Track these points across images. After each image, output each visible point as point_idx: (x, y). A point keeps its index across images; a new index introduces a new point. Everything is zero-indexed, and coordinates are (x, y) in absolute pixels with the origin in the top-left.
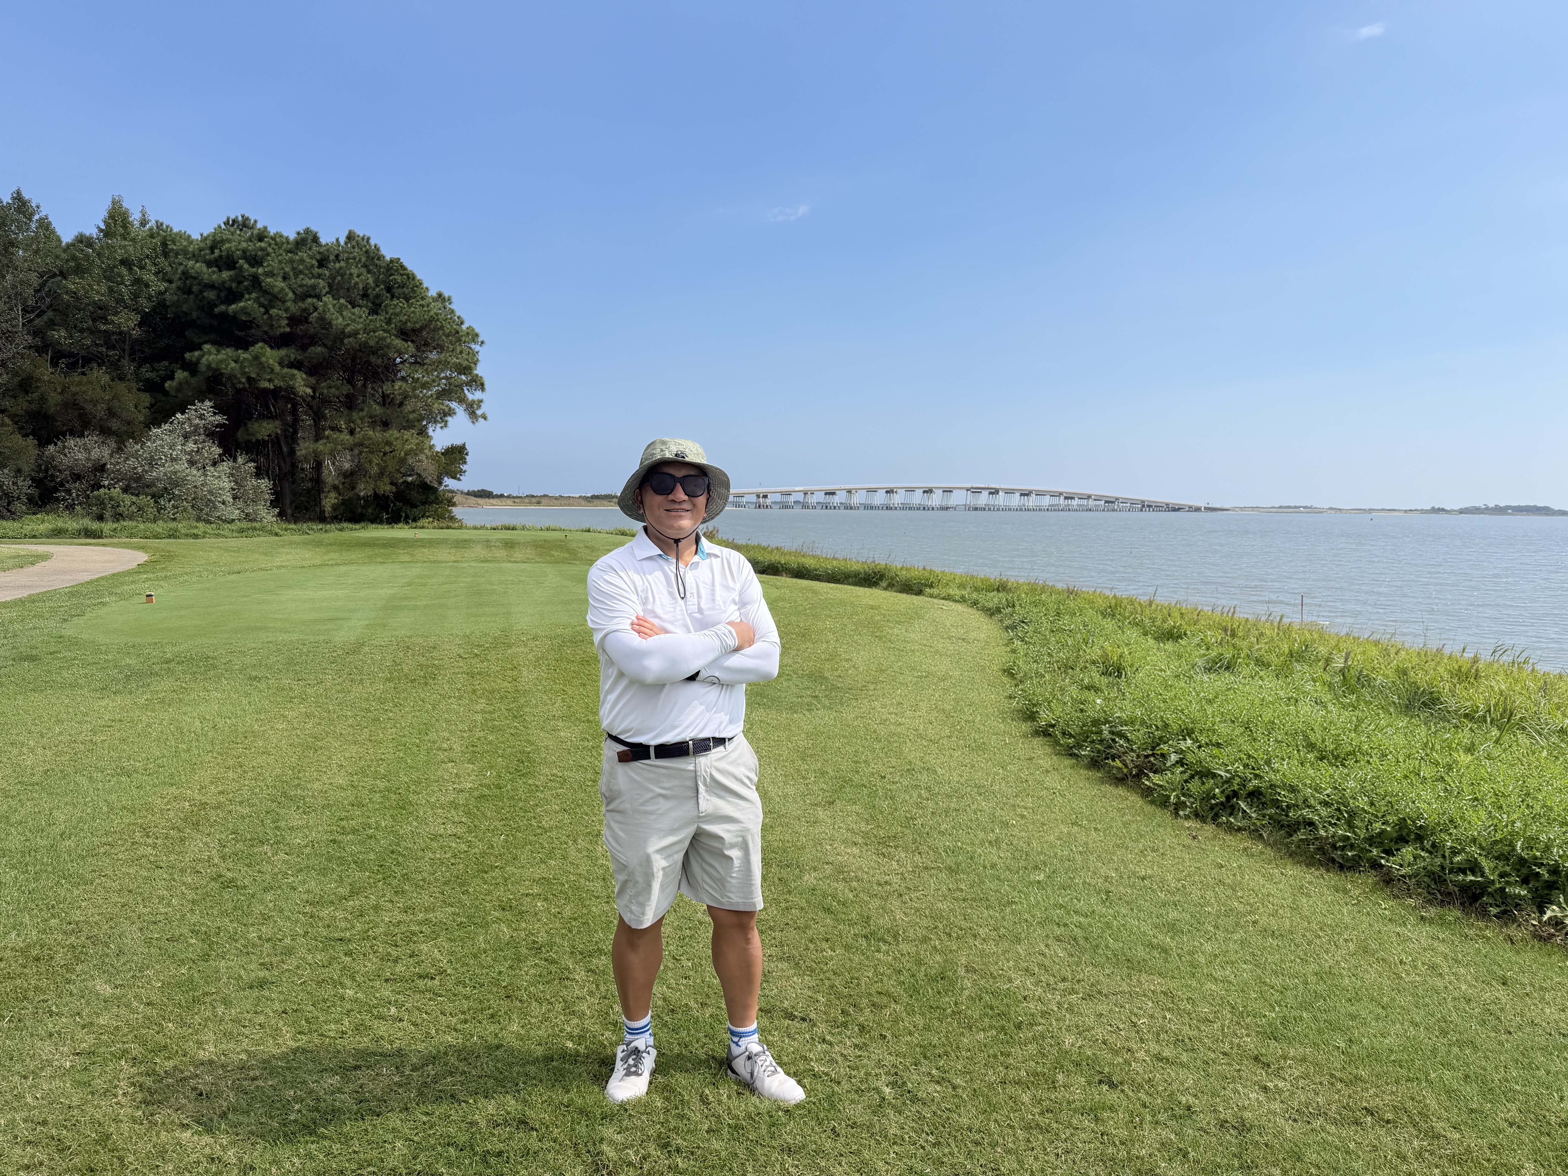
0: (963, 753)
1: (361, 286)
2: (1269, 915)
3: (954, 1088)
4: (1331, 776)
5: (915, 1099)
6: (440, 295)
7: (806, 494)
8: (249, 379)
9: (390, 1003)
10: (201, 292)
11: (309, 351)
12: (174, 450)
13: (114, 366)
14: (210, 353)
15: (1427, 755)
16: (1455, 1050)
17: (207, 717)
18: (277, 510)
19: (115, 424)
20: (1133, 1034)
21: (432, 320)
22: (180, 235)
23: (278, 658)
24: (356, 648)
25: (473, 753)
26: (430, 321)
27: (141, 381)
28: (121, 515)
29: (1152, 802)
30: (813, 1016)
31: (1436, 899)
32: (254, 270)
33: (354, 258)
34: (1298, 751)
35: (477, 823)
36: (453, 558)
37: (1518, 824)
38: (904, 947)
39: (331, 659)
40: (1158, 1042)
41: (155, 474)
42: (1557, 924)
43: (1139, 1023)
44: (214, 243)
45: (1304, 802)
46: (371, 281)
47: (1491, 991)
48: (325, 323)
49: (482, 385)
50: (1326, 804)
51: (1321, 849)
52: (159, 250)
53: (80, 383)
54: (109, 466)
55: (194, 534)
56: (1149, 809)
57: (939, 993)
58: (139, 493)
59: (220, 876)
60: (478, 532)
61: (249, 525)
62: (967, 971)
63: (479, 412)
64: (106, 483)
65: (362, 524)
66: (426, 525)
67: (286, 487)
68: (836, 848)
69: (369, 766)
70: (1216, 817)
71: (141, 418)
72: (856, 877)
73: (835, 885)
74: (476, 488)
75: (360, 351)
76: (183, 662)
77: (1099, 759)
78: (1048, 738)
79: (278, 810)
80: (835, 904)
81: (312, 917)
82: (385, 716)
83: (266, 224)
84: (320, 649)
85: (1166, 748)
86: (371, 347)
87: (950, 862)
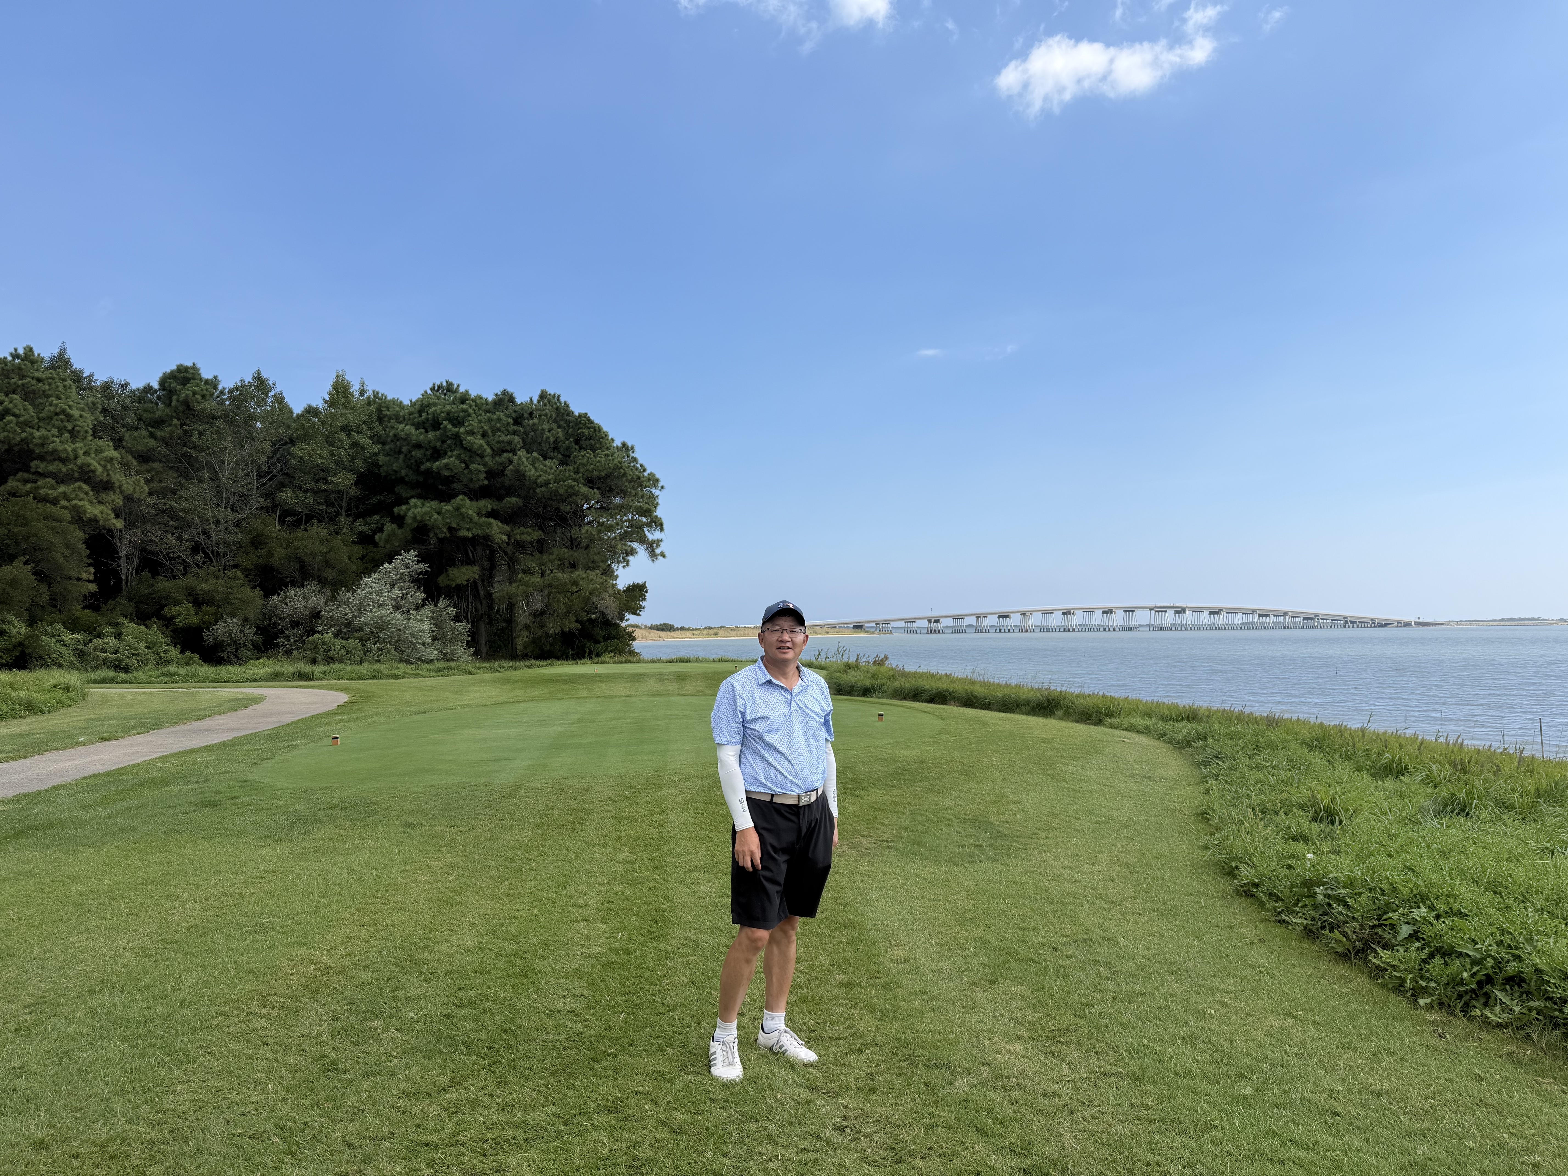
0: (1150, 919)
1: (552, 440)
6: (624, 445)
7: (978, 617)
8: (450, 529)
10: (410, 451)
11: (505, 501)
12: (380, 597)
13: (332, 521)
14: (416, 506)
17: (356, 868)
18: (472, 650)
19: (330, 574)
21: (616, 468)
22: (394, 402)
23: (436, 803)
24: (512, 792)
25: (607, 911)
26: (614, 469)
27: (354, 534)
28: (332, 658)
29: (1384, 986)
32: (457, 429)
33: (546, 415)
36: (627, 693)
39: (487, 803)
41: (363, 619)
44: (422, 406)
46: (560, 434)
48: (520, 476)
49: (661, 525)
52: (375, 416)
53: (302, 539)
54: (323, 613)
55: (395, 675)
58: (348, 637)
60: (653, 665)
61: (447, 664)
63: (658, 551)
64: (320, 629)
65: (549, 661)
66: (608, 659)
67: (483, 628)
68: (995, 1043)
69: (502, 925)
70: (1466, 1008)
71: (354, 568)
72: (1018, 1084)
73: (992, 1095)
74: (658, 622)
75: (551, 499)
76: (347, 808)
77: (1314, 929)
78: (1251, 900)
79: (399, 976)
80: (990, 1121)
81: (403, 1112)
82: (527, 867)
83: (467, 388)
84: (477, 793)
85: (1395, 918)
86: (561, 495)
87: (1134, 1066)
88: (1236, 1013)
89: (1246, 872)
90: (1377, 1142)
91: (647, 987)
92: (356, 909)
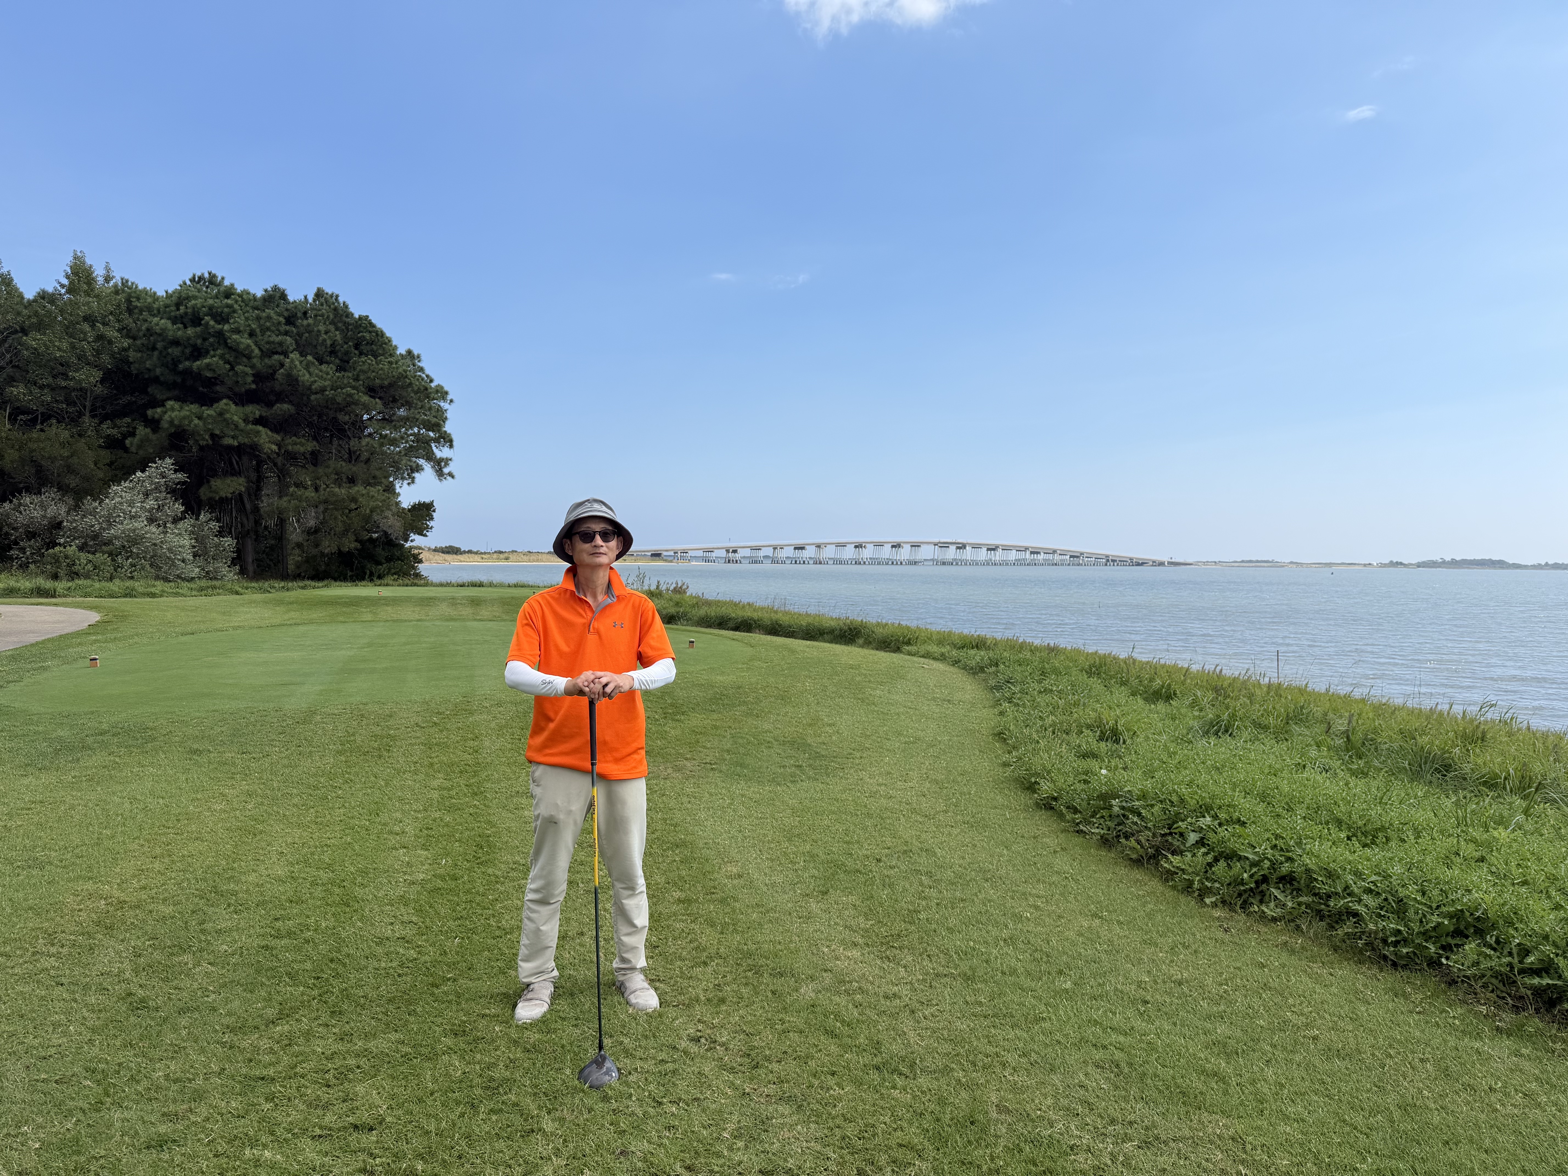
0: (962, 831)
1: (329, 342)
2: (1329, 1029)
4: (1369, 860)
6: (409, 352)
7: (775, 548)
8: (213, 436)
10: (165, 348)
11: (275, 408)
12: (132, 508)
13: (74, 423)
14: (173, 409)
17: (139, 797)
18: (239, 568)
19: (73, 481)
21: (401, 376)
22: (145, 291)
23: (222, 729)
24: (308, 717)
25: (427, 837)
26: (399, 378)
27: (101, 438)
28: (77, 574)
29: (1174, 888)
31: (1507, 1004)
32: (220, 326)
33: (322, 315)
34: (1329, 829)
35: (428, 922)
36: (417, 617)
38: (924, 1082)
39: (280, 730)
41: (112, 531)
44: (180, 299)
45: (1345, 890)
46: (338, 337)
48: (292, 380)
49: (451, 441)
50: (1369, 891)
51: (1370, 945)
52: (124, 307)
53: (38, 440)
54: (65, 524)
55: (151, 593)
56: (1170, 894)
57: (970, 1143)
58: (96, 551)
60: (444, 589)
61: (210, 583)
63: (446, 470)
64: (62, 541)
65: (325, 582)
66: (391, 582)
67: (249, 544)
68: (833, 951)
69: (312, 854)
70: (1245, 905)
71: (101, 475)
72: (860, 988)
73: (837, 999)
74: (444, 544)
75: (327, 407)
76: (119, 733)
77: (1110, 837)
78: (1049, 813)
79: (205, 908)
80: (838, 1024)
81: (231, 1047)
82: (334, 795)
83: (232, 281)
84: (267, 719)
85: (1184, 826)
86: (339, 404)
87: (964, 967)
88: (1049, 916)
89: (1046, 787)
90: (1183, 1026)
91: (480, 912)
92: (145, 840)
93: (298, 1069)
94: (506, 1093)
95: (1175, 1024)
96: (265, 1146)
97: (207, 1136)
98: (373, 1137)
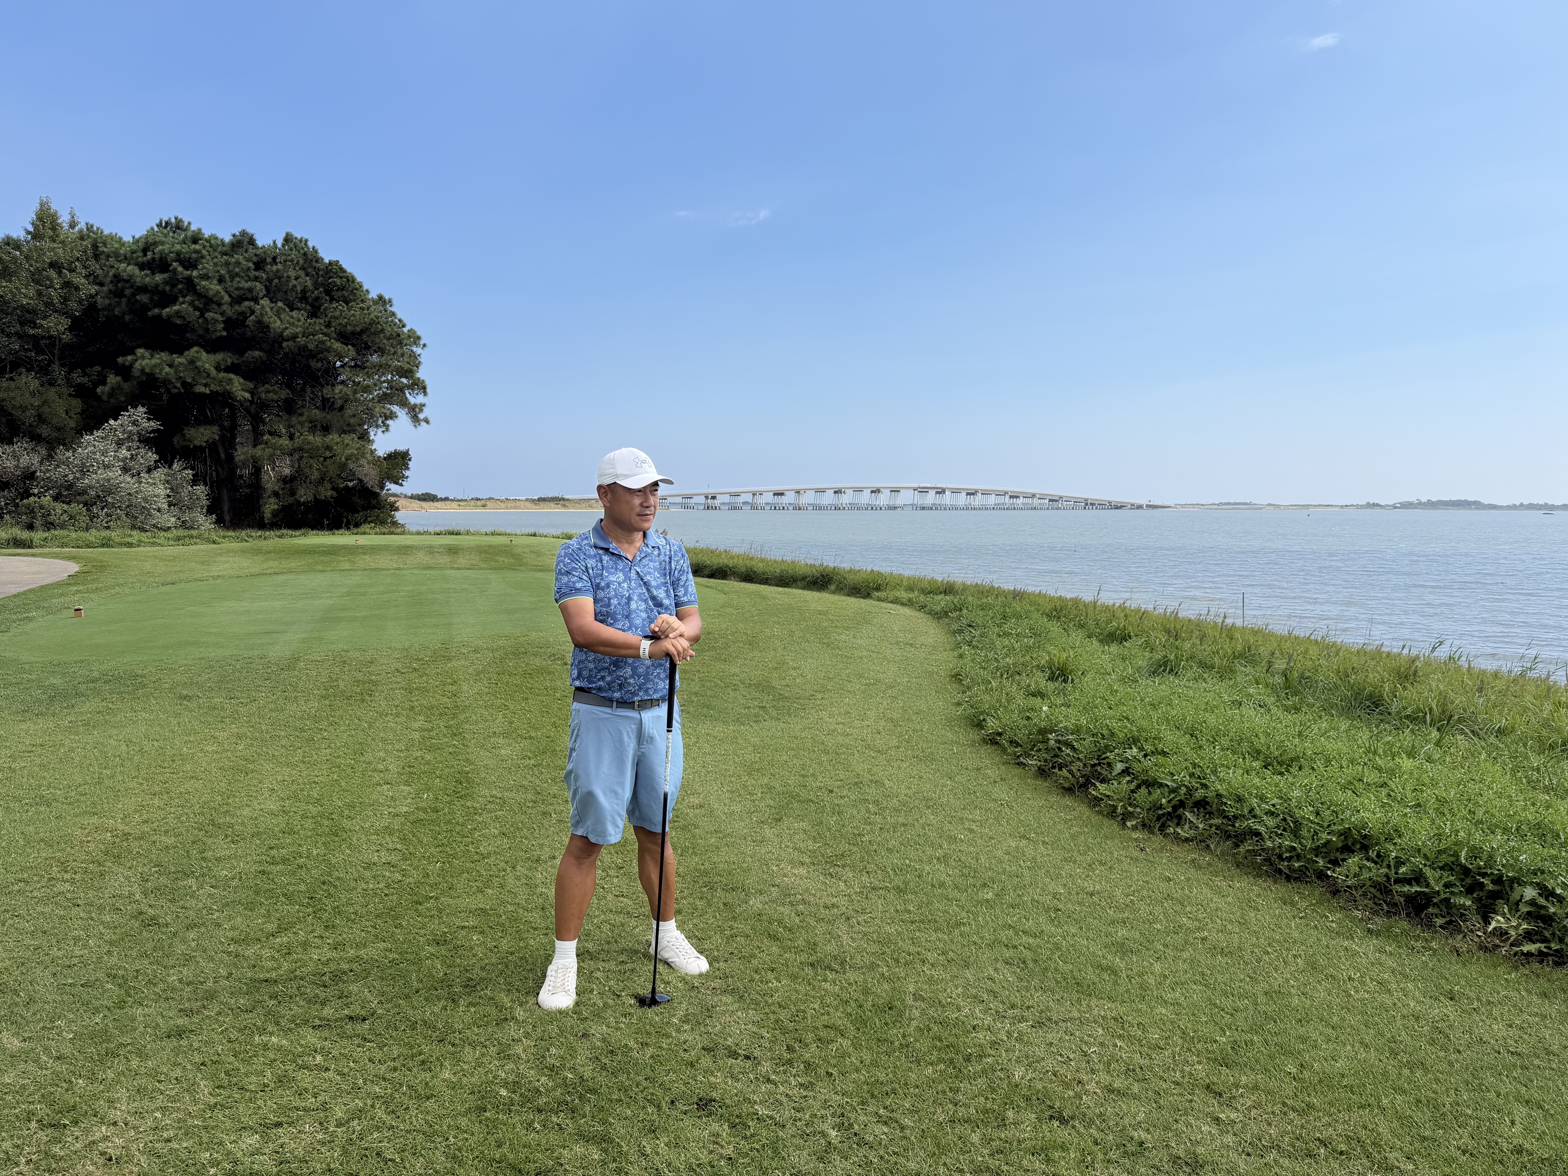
0: (911, 764)
1: (299, 289)
2: (1218, 931)
3: (902, 1128)
4: (1277, 785)
5: (862, 1143)
6: (381, 297)
7: (754, 495)
8: (185, 384)
9: (316, 1051)
10: (134, 295)
11: (247, 355)
12: (106, 457)
13: (43, 370)
14: (143, 358)
15: (1370, 760)
16: (1406, 1072)
17: (134, 740)
18: (214, 517)
19: (44, 431)
20: (1084, 1065)
21: (373, 323)
22: (111, 237)
23: (210, 676)
24: (291, 664)
25: (409, 774)
26: (370, 324)
27: (72, 386)
28: (52, 524)
29: (1100, 813)
30: (757, 1053)
31: (1382, 910)
32: (189, 273)
33: (292, 261)
34: (1244, 759)
35: (411, 849)
36: (395, 565)
37: (1462, 834)
38: (851, 976)
39: (266, 676)
40: (1108, 1072)
41: (86, 481)
42: (1502, 934)
43: (1089, 1052)
44: (147, 245)
45: (1250, 812)
46: (309, 283)
47: (1439, 1008)
48: (263, 327)
49: (424, 388)
50: (1271, 813)
51: (1268, 860)
52: (90, 253)
53: (8, 389)
54: (38, 474)
55: (128, 543)
56: (1095, 819)
57: (886, 1024)
58: (70, 501)
59: (141, 913)
60: (421, 537)
61: (186, 533)
62: (915, 1000)
63: (421, 416)
64: (36, 491)
65: (303, 531)
66: (368, 530)
68: (782, 869)
69: (302, 790)
70: (1163, 828)
71: (73, 424)
72: (803, 900)
73: (782, 909)
74: (420, 492)
75: (300, 355)
76: (110, 681)
77: (1046, 769)
78: (996, 747)
79: (205, 839)
80: (781, 930)
81: (236, 956)
82: (319, 736)
83: (200, 226)
84: (254, 665)
85: (1111, 757)
86: (311, 350)
87: (898, 881)
88: (981, 837)
89: (992, 724)
91: (459, 840)
92: (143, 779)
93: (298, 973)
94: (483, 990)
95: (1081, 928)
96: (271, 1034)
97: (221, 1026)
98: (366, 1025)
